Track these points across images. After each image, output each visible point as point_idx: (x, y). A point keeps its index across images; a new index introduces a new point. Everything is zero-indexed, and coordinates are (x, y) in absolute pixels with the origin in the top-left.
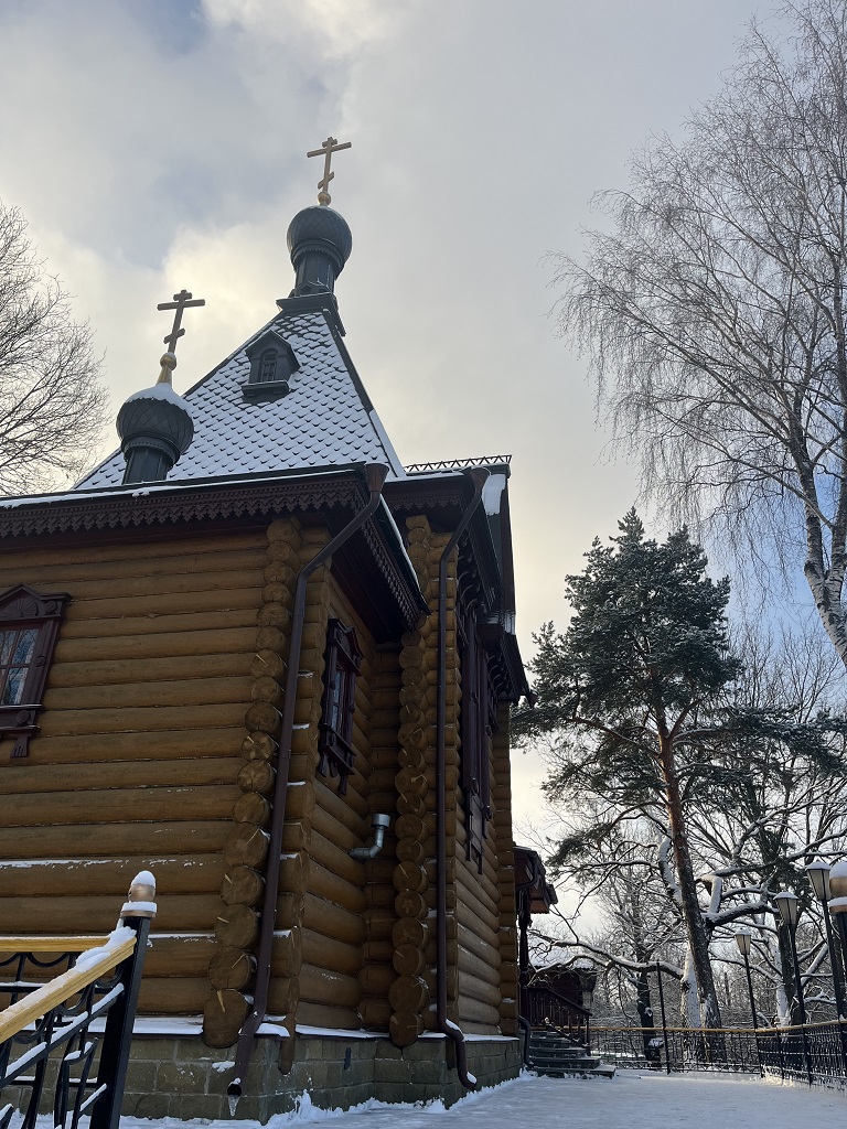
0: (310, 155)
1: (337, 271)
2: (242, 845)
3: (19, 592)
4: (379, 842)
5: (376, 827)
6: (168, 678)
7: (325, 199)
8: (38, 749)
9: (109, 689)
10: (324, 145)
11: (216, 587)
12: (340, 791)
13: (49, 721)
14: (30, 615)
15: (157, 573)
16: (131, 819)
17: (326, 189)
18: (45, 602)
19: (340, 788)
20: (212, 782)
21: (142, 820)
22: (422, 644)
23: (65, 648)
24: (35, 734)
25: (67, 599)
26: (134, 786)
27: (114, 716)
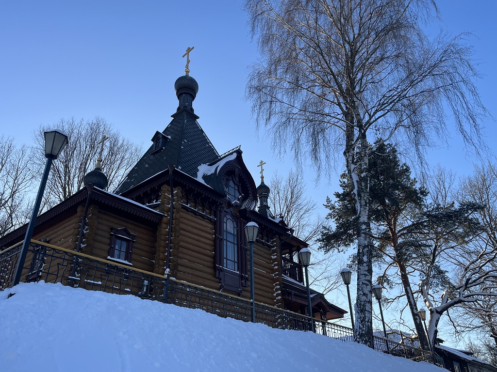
0: (183, 57)
5: (144, 286)
10: (187, 51)
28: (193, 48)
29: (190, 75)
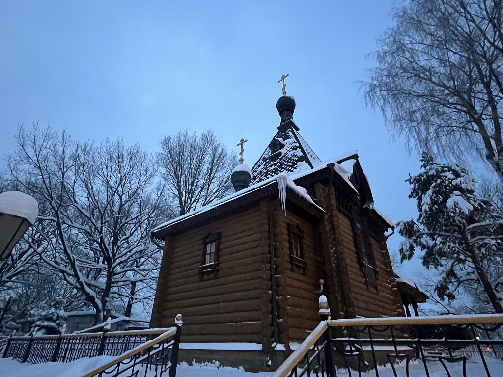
0: (278, 82)
1: (293, 112)
2: (265, 296)
3: (209, 234)
4: (322, 288)
5: (320, 284)
6: (244, 250)
7: (285, 93)
8: (220, 274)
10: (282, 77)
11: (252, 223)
12: (304, 274)
13: (221, 266)
14: (213, 239)
15: (238, 222)
16: (241, 291)
17: (284, 90)
18: (215, 235)
19: (304, 273)
21: (243, 291)
22: (326, 223)
23: (222, 246)
24: (218, 270)
25: (219, 234)
26: (240, 281)
27: (233, 263)
28: (288, 75)
29: (287, 95)
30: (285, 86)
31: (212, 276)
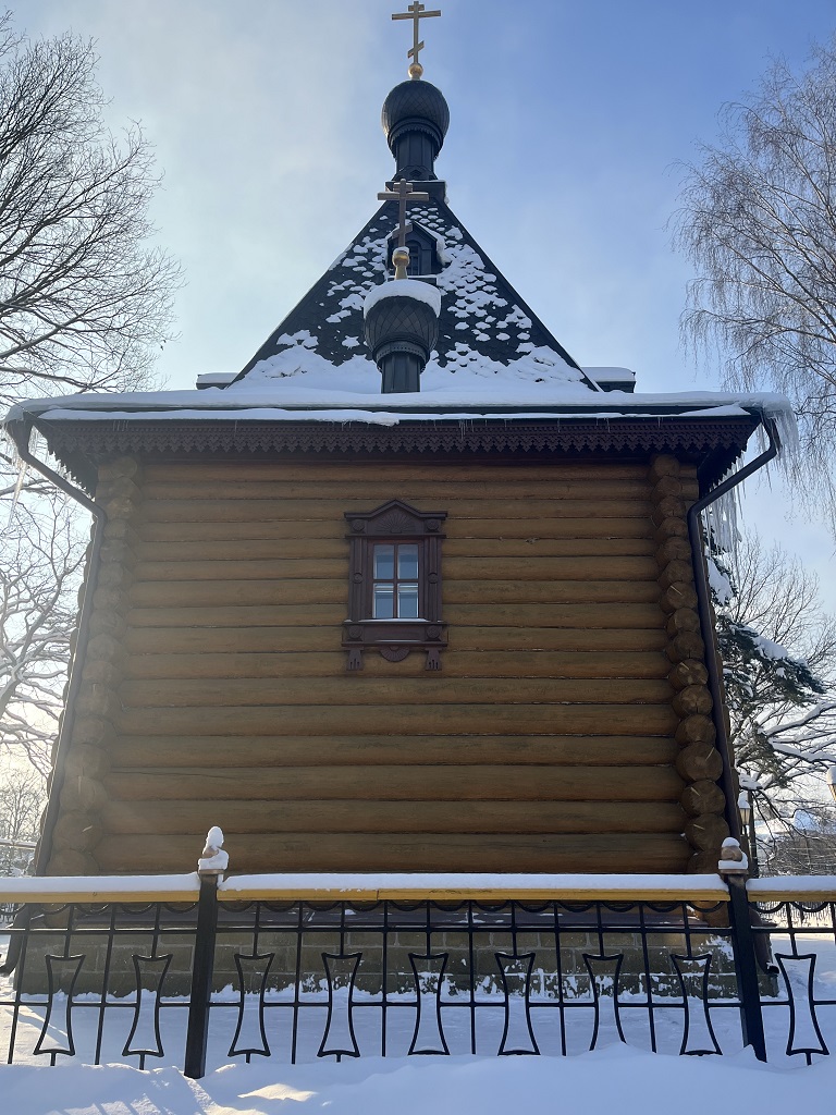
0: (395, 17)
2: (701, 762)
3: (396, 505)
6: (563, 602)
7: (416, 72)
8: (448, 663)
9: (508, 609)
10: (410, 8)
11: (593, 515)
13: (456, 637)
15: (527, 497)
16: (560, 733)
17: (416, 60)
18: (423, 519)
20: (633, 702)
21: (572, 735)
23: (448, 566)
25: (443, 517)
26: (558, 702)
27: (520, 635)
28: (437, 14)
30: (418, 46)
31: (416, 662)
